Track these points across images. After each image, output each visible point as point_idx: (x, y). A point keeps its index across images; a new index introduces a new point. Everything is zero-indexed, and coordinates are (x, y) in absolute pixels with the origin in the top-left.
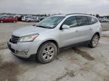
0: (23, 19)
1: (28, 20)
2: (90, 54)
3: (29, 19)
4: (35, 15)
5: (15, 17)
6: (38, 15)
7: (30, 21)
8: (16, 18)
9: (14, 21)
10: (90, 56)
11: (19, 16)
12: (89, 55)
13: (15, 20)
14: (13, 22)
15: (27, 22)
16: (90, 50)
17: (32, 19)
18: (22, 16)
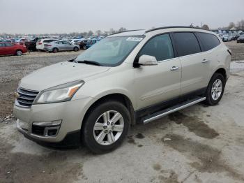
0: (38, 47)
1: (50, 48)
2: (205, 123)
3: (53, 45)
4: (66, 35)
5: (19, 41)
6: (74, 34)
7: (55, 50)
8: (22, 44)
9: (19, 53)
10: (207, 126)
11: (30, 39)
12: (204, 125)
13: (20, 50)
14: (16, 54)
15: (50, 52)
16: (205, 112)
17: (61, 45)
18: (37, 39)
